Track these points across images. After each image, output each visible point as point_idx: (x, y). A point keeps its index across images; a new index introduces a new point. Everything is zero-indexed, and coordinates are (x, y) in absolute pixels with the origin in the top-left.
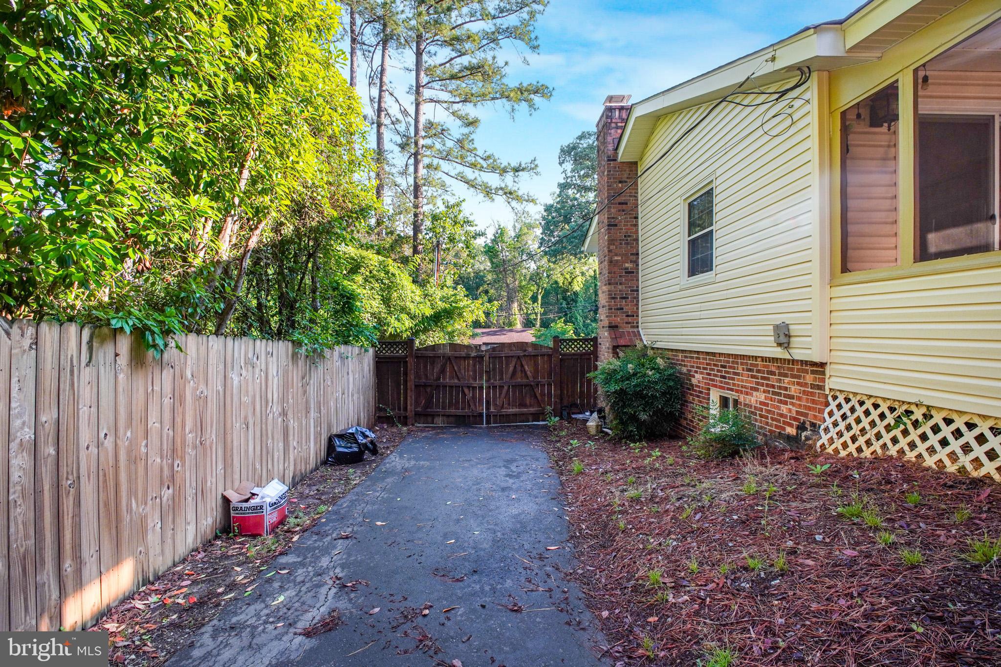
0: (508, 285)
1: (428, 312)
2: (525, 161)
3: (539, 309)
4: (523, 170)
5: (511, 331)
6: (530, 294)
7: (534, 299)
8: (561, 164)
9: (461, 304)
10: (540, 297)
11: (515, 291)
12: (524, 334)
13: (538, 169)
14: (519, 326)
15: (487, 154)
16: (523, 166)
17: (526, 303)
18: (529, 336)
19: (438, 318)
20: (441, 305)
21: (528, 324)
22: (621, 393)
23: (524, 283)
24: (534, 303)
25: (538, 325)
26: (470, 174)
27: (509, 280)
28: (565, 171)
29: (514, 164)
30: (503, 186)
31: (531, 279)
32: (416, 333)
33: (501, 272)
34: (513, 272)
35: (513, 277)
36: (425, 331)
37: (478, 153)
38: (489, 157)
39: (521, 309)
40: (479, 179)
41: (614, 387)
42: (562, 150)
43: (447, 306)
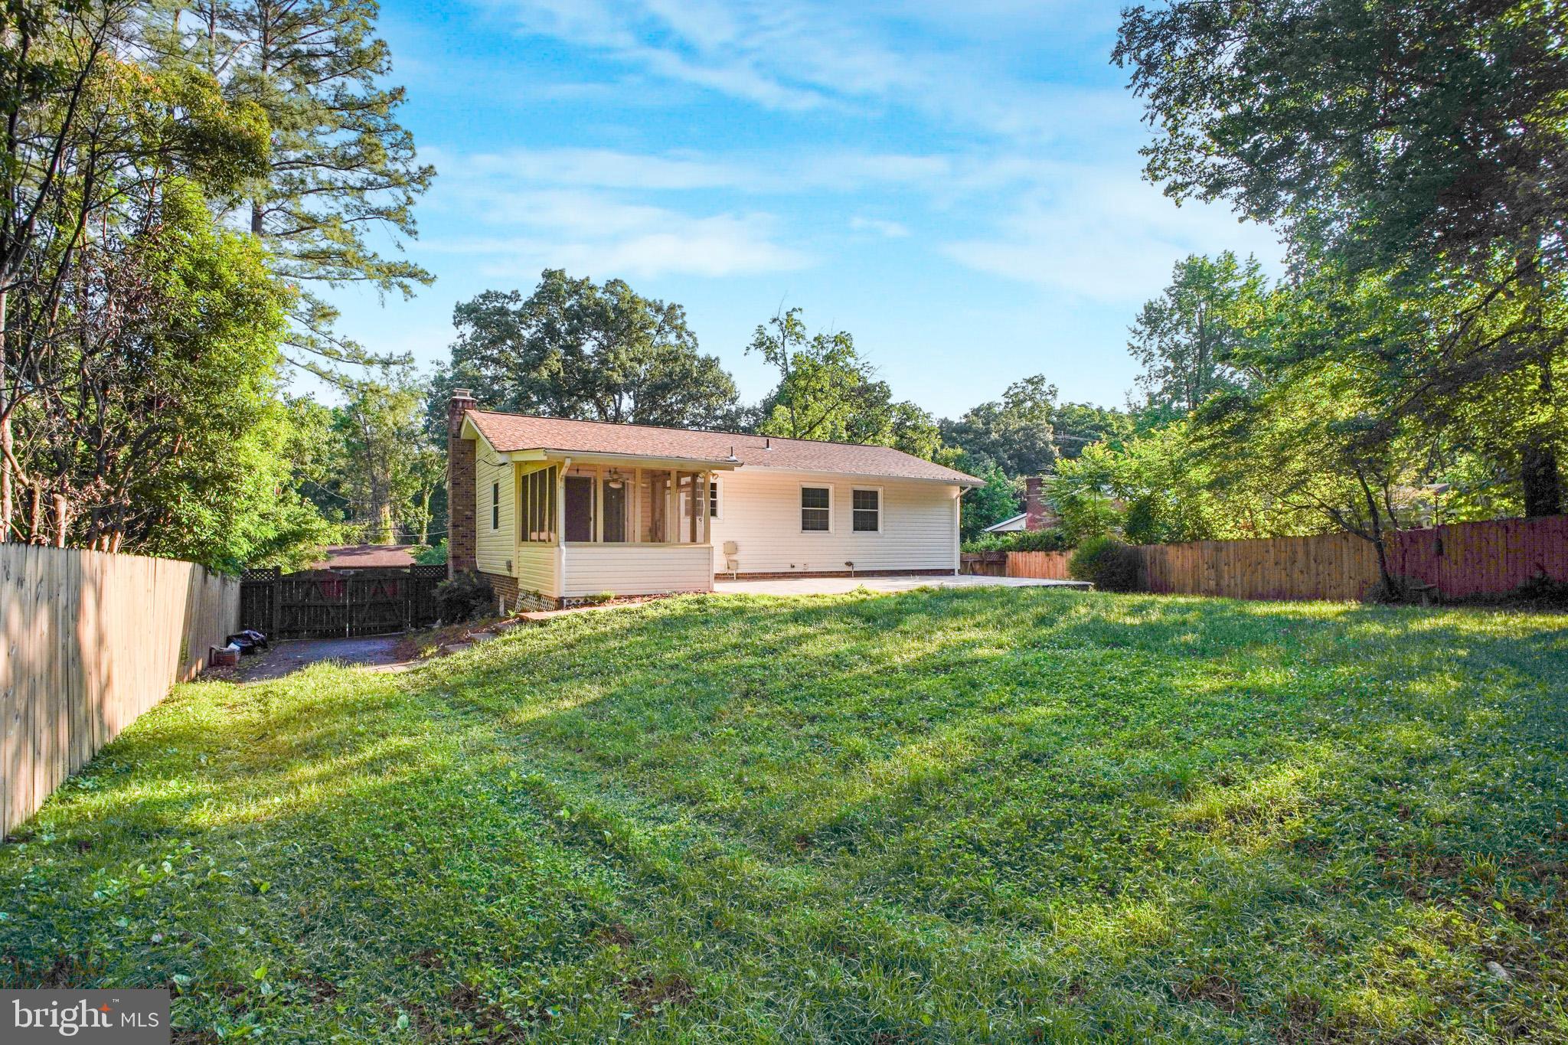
0: (374, 479)
1: (272, 535)
2: (399, 352)
3: (426, 518)
4: (394, 363)
5: (379, 548)
6: (411, 493)
7: (418, 500)
8: (457, 324)
9: (315, 526)
10: (427, 499)
11: (386, 487)
12: (399, 553)
13: (415, 364)
14: (392, 541)
15: (349, 339)
16: (395, 358)
17: (404, 506)
18: (405, 557)
19: (282, 541)
20: (286, 526)
21: (407, 537)
22: (449, 600)
23: (400, 476)
24: (417, 506)
25: (424, 540)
26: (323, 363)
27: (377, 470)
28: (462, 336)
29: (383, 355)
30: (368, 381)
31: (414, 468)
32: (254, 559)
33: (362, 458)
34: (383, 459)
35: (383, 467)
36: (267, 554)
37: (334, 337)
38: (349, 344)
39: (395, 516)
40: (335, 371)
41: (445, 597)
42: (459, 309)
43: (296, 528)
